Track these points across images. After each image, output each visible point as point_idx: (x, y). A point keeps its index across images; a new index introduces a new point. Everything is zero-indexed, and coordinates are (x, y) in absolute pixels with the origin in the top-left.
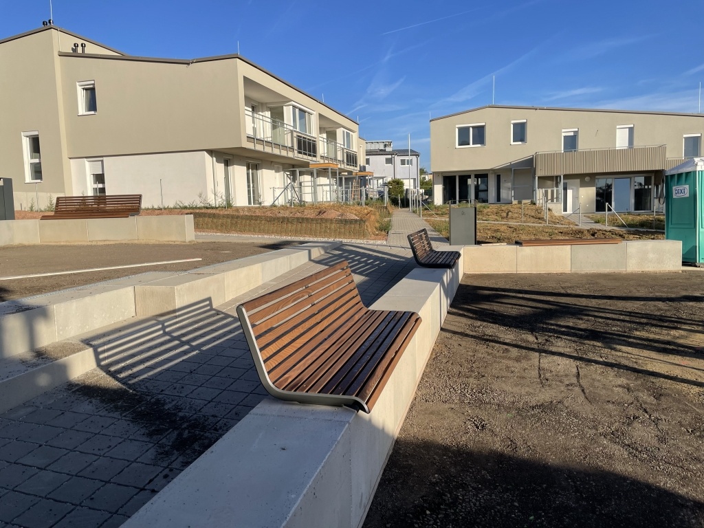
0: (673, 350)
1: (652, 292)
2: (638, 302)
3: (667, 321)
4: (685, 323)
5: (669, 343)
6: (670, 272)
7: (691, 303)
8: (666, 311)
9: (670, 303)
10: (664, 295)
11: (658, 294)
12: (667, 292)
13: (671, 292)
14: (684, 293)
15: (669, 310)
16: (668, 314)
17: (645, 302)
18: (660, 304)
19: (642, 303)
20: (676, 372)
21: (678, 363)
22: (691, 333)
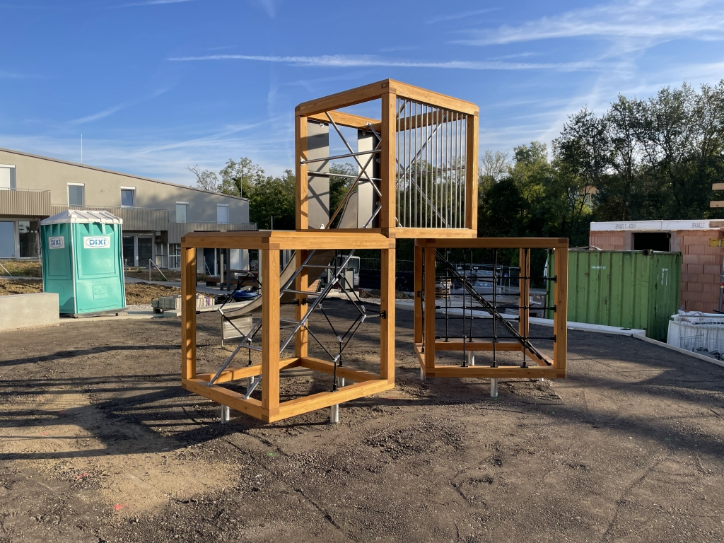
0: (36, 420)
1: (24, 353)
2: (7, 367)
3: (34, 386)
4: (53, 385)
5: (32, 412)
6: (47, 327)
7: (63, 360)
8: (36, 373)
9: (42, 363)
10: (37, 354)
11: (31, 355)
12: (42, 350)
13: (45, 350)
14: (58, 349)
15: (39, 372)
16: (38, 377)
17: (15, 366)
18: (31, 366)
19: (12, 367)
20: (36, 447)
21: (38, 435)
22: (59, 395)
